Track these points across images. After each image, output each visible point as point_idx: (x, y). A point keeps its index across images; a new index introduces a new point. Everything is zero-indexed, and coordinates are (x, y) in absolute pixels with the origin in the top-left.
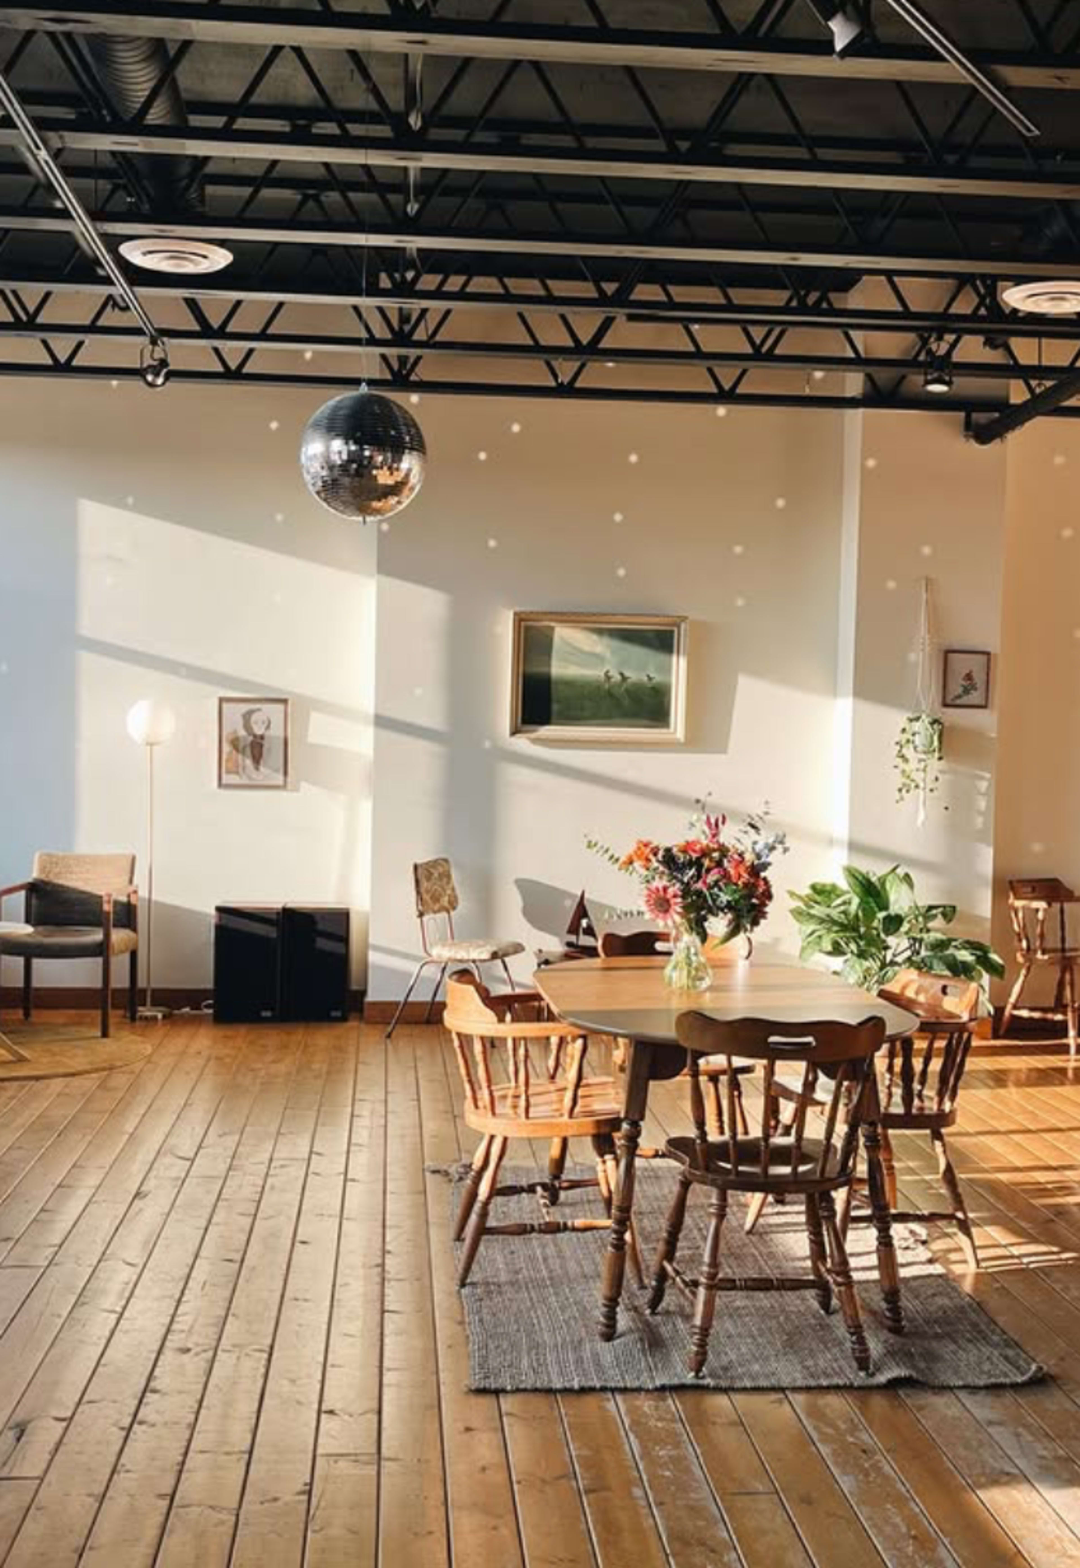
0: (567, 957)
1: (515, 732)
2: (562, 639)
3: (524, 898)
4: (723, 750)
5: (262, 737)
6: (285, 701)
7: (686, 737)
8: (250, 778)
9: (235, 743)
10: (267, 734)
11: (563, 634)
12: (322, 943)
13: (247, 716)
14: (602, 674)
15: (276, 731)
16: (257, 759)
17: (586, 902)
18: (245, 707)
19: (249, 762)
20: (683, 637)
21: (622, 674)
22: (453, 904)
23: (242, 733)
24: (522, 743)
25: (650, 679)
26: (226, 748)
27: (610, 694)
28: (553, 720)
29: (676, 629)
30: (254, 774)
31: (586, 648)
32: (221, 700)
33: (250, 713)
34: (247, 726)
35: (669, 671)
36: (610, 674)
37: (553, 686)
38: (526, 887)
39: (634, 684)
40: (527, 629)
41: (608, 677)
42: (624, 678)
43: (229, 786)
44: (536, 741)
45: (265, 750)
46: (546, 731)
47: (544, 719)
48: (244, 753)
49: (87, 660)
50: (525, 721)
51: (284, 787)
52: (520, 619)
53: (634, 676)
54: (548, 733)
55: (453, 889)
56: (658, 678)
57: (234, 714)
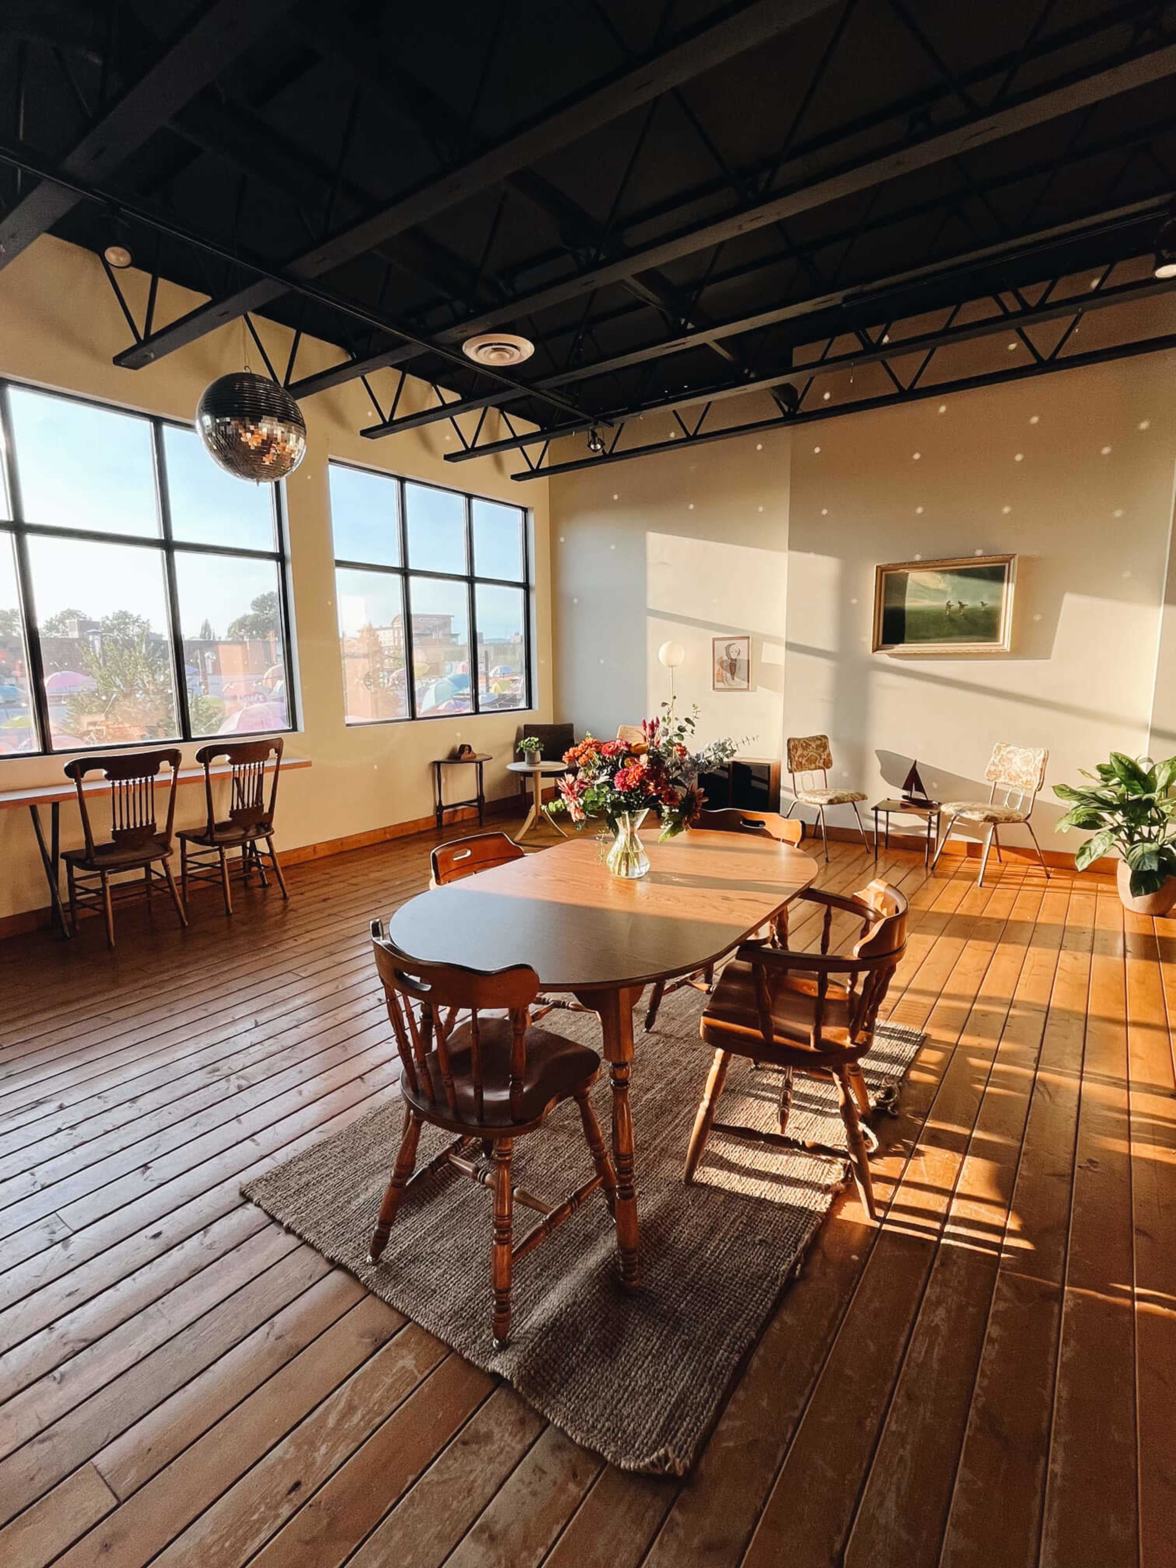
0: (903, 806)
1: (876, 649)
2: (913, 581)
3: (882, 764)
4: (1047, 656)
5: (736, 660)
6: (748, 638)
7: (1011, 649)
8: (729, 685)
9: (722, 663)
10: (739, 658)
11: (915, 577)
12: (754, 783)
13: (728, 648)
14: (945, 604)
15: (743, 657)
16: (733, 674)
17: (917, 768)
18: (728, 643)
19: (729, 675)
20: (1013, 569)
21: (960, 603)
22: (827, 764)
23: (725, 658)
24: (883, 657)
25: (983, 604)
26: (717, 667)
27: (951, 620)
28: (906, 640)
29: (1007, 565)
30: (731, 682)
31: (932, 586)
32: (714, 640)
33: (730, 645)
34: (728, 654)
35: (999, 598)
36: (951, 603)
37: (906, 616)
38: (883, 756)
39: (971, 609)
40: (887, 576)
41: (949, 606)
42: (962, 606)
43: (719, 690)
44: (893, 655)
45: (738, 666)
46: (899, 648)
47: (900, 640)
48: (726, 670)
49: (651, 620)
50: (884, 642)
51: (747, 689)
52: (881, 570)
53: (969, 604)
54: (900, 649)
55: (829, 755)
56: (990, 603)
57: (721, 646)
